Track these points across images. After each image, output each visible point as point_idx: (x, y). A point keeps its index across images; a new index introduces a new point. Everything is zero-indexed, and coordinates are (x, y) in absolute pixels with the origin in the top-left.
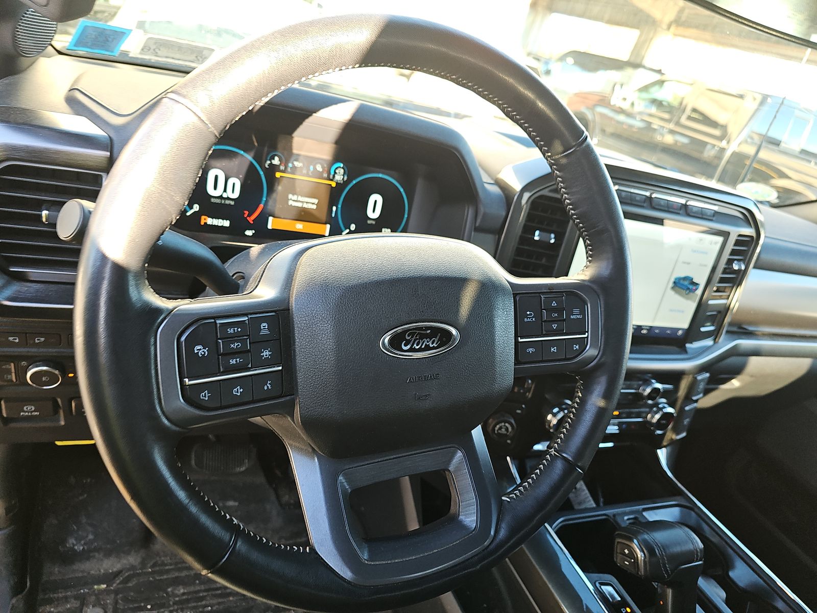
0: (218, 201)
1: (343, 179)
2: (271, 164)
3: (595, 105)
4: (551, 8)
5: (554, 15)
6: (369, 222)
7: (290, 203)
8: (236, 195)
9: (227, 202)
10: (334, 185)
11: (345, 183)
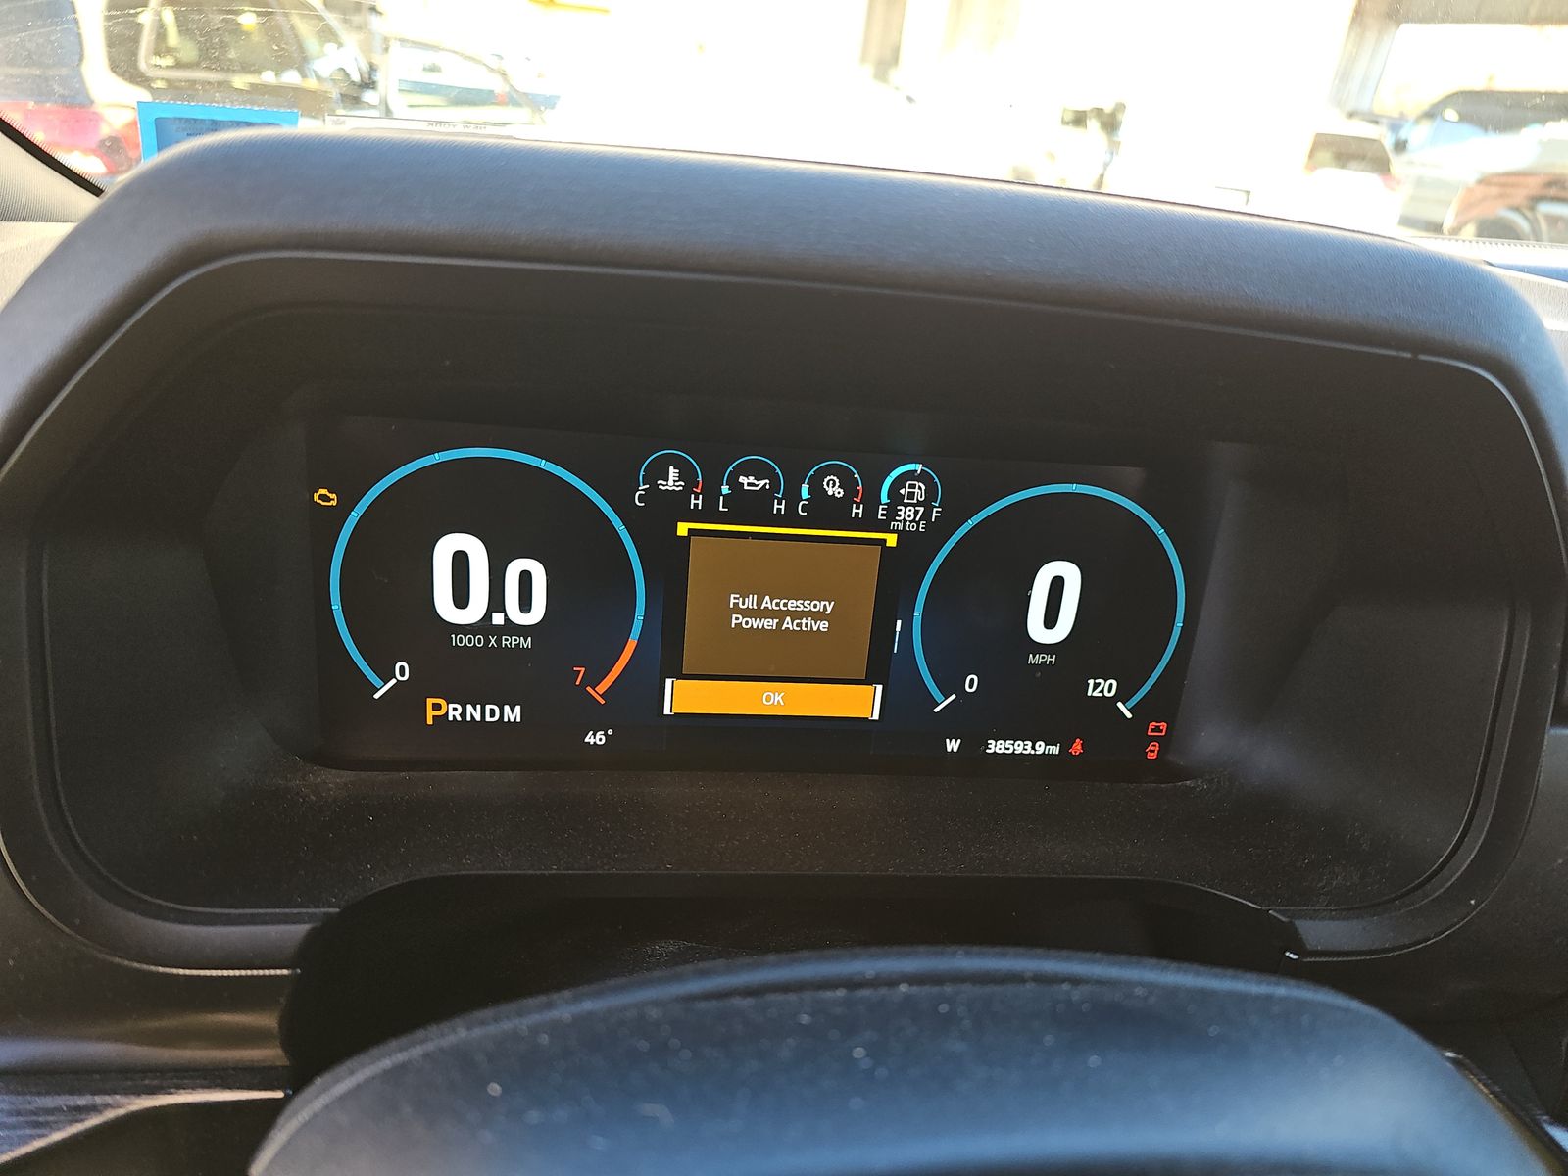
0: (478, 641)
1: (927, 516)
2: (653, 493)
3: (1536, 199)
4: (1395, 15)
5: (1406, 28)
6: (1034, 659)
7: (736, 620)
8: (537, 614)
9: (508, 641)
10: (892, 540)
11: (938, 532)
